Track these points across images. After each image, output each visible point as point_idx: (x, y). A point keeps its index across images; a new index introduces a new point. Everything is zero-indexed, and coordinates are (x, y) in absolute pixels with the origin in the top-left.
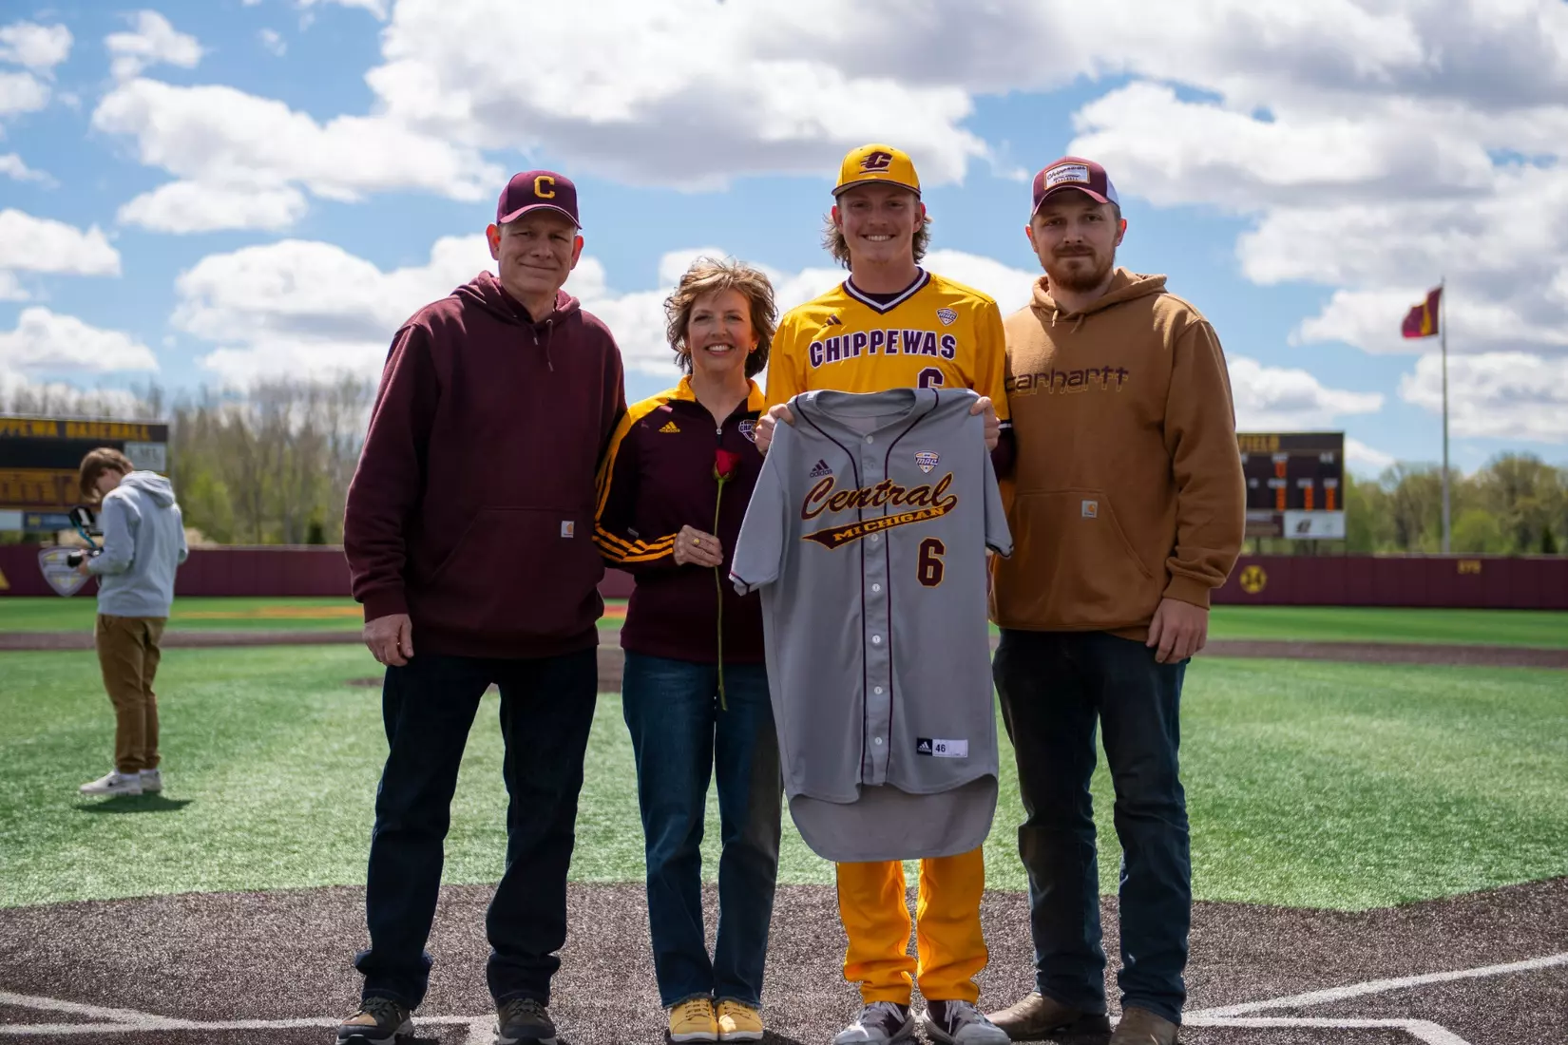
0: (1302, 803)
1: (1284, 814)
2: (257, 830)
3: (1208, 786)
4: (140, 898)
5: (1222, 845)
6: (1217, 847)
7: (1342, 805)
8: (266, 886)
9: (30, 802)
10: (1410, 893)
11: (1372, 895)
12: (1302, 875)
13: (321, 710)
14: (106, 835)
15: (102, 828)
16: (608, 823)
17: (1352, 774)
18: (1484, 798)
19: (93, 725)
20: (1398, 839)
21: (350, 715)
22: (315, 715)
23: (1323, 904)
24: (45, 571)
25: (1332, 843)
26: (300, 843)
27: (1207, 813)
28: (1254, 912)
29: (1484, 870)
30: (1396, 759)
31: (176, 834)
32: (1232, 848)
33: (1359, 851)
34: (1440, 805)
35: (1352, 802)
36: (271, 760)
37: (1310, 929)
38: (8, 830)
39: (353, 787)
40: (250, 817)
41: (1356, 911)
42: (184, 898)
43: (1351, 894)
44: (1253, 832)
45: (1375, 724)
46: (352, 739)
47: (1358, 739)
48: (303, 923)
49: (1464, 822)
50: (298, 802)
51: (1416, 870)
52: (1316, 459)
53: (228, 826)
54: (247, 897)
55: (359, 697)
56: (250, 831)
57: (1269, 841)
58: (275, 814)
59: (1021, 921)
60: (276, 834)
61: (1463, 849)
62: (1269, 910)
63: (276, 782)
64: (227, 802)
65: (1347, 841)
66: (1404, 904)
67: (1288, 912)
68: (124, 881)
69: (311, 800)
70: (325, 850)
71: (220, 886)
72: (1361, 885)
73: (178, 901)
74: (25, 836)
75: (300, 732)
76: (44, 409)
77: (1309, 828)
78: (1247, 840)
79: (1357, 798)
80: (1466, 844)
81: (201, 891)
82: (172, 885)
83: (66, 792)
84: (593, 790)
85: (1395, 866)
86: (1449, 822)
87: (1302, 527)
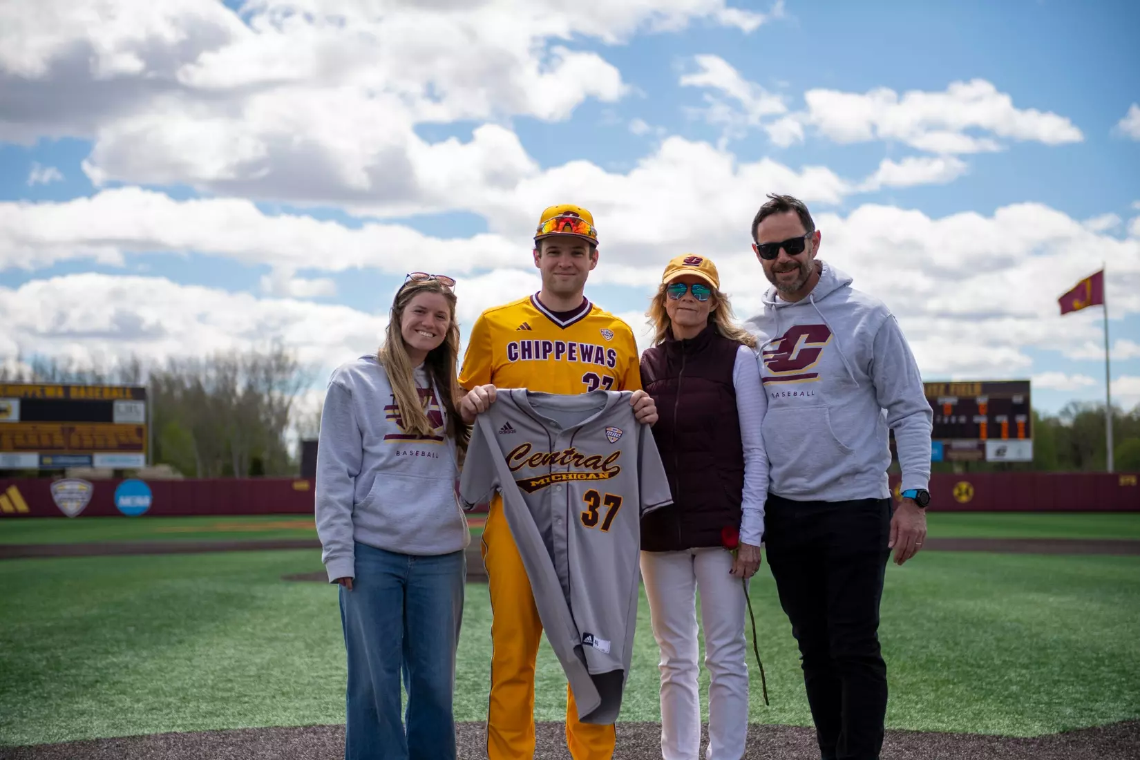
0: (993, 659)
1: (979, 667)
2: (217, 687)
3: (923, 647)
4: (134, 737)
5: (933, 690)
6: (928, 692)
7: (1025, 660)
8: (225, 727)
9: (51, 669)
10: (1070, 724)
11: (1042, 725)
12: (991, 712)
13: (263, 599)
14: (108, 692)
15: (104, 687)
16: (476, 679)
17: (1031, 637)
18: (1130, 653)
19: (95, 611)
20: (1063, 684)
21: (285, 602)
22: (259, 603)
23: (1005, 732)
24: (56, 498)
25: (1014, 688)
26: (250, 696)
27: (920, 666)
28: (954, 739)
29: (1127, 706)
30: (1065, 625)
31: (158, 690)
32: (939, 693)
33: (1034, 693)
34: (1097, 659)
35: (1030, 658)
36: (226, 635)
37: (994, 750)
38: (36, 689)
39: (288, 655)
40: (212, 677)
41: (1029, 737)
42: (166, 737)
43: (1026, 725)
44: (956, 680)
45: (1051, 599)
46: (285, 620)
47: (1039, 611)
48: (253, 753)
49: (1113, 672)
50: (247, 666)
51: (1075, 707)
52: (1010, 400)
53: (196, 685)
54: (211, 735)
55: (291, 589)
56: (212, 688)
57: (967, 686)
58: (231, 675)
59: (780, 747)
60: (231, 689)
61: (1112, 691)
62: (965, 737)
63: (230, 652)
64: (194, 667)
65: (1026, 686)
66: (1065, 732)
67: (979, 738)
68: (121, 725)
69: (256, 664)
70: (268, 701)
71: (191, 728)
72: (1034, 719)
73: (162, 739)
74: (49, 693)
75: (247, 615)
76: (53, 376)
77: (997, 677)
78: (951, 686)
79: (1035, 655)
80: (1114, 688)
81: (178, 731)
82: (157, 726)
83: (77, 661)
84: (464, 655)
85: (1060, 704)
86: (1103, 672)
87: (1000, 452)
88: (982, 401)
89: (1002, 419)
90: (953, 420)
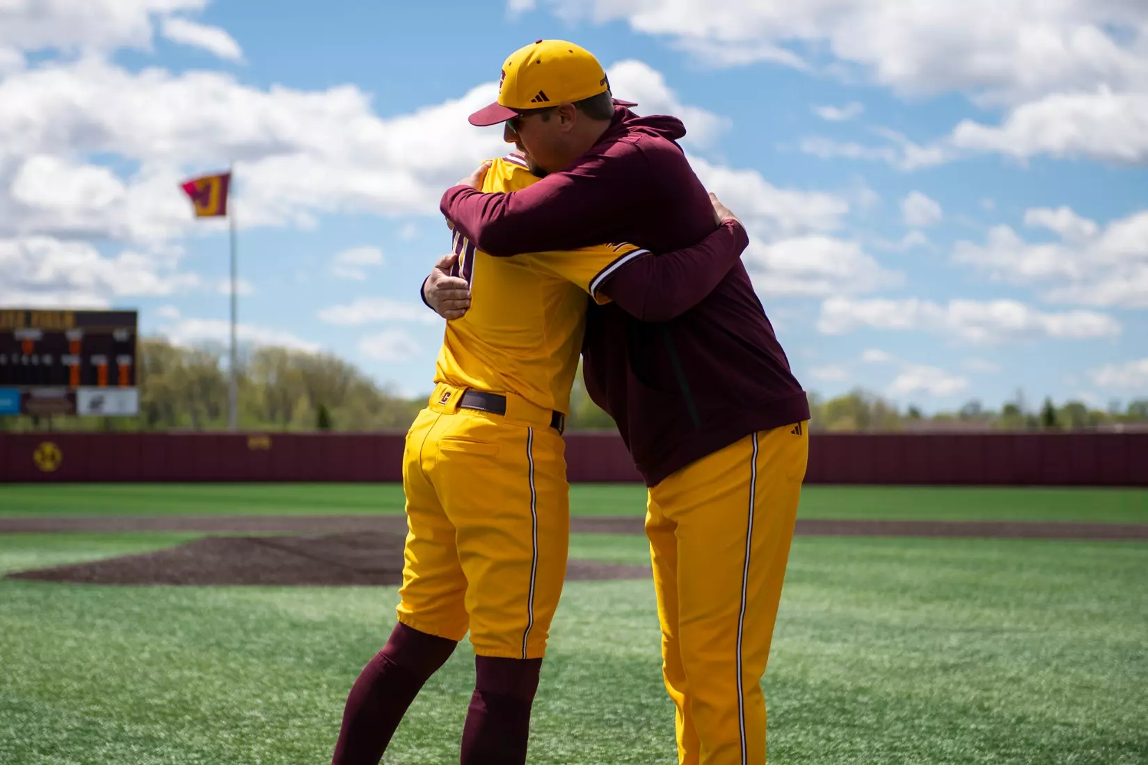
52: (110, 336)
87: (96, 404)
88: (74, 335)
89: (100, 361)
90: (35, 360)
